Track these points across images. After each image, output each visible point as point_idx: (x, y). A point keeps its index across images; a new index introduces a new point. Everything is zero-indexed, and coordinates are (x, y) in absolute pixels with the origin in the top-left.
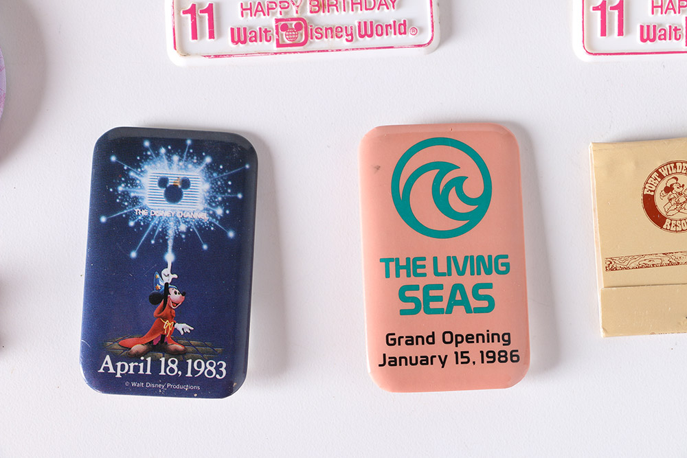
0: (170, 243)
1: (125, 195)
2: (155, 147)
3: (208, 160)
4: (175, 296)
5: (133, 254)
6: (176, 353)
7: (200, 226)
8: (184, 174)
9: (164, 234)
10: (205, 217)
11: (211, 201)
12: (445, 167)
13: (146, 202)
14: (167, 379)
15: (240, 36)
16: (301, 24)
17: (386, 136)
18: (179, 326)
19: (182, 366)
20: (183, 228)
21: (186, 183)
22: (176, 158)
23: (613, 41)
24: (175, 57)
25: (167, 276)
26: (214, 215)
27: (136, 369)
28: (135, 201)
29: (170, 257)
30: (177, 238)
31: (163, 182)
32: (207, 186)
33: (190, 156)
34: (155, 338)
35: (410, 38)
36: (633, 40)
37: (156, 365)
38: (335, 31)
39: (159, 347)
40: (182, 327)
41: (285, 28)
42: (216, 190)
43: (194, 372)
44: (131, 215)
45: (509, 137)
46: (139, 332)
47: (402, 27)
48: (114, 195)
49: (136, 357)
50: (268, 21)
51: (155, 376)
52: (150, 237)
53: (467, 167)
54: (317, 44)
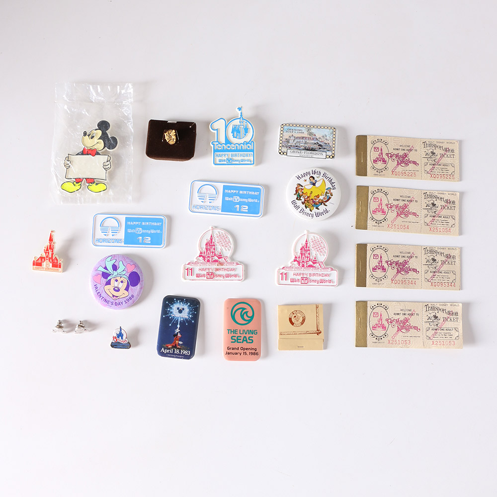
0: (179, 323)
1: (169, 311)
2: (177, 300)
3: (189, 304)
4: (179, 335)
5: (170, 325)
6: (178, 348)
7: (186, 319)
8: (183, 307)
9: (178, 320)
10: (187, 317)
11: (189, 313)
12: (244, 309)
13: (174, 313)
14: (176, 354)
15: (198, 276)
16: (212, 274)
17: (230, 300)
18: (180, 342)
19: (180, 352)
20: (182, 319)
21: (183, 309)
22: (181, 303)
23: (284, 282)
24: (183, 280)
25: (178, 330)
26: (189, 317)
27: (169, 351)
28: (171, 313)
29: (178, 326)
30: (180, 322)
31: (178, 308)
32: (188, 310)
33: (185, 303)
34: (174, 345)
35: (237, 278)
36: (289, 282)
37: (174, 351)
38: (220, 276)
39: (175, 347)
40: (181, 343)
41: (208, 274)
42: (190, 311)
43: (182, 353)
44: (170, 316)
45: (259, 302)
46: (170, 343)
47: (236, 276)
48: (167, 311)
49: (169, 349)
50: (205, 273)
51: (173, 354)
52: (174, 321)
53: (249, 309)
54: (216, 278)
